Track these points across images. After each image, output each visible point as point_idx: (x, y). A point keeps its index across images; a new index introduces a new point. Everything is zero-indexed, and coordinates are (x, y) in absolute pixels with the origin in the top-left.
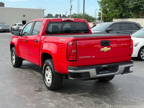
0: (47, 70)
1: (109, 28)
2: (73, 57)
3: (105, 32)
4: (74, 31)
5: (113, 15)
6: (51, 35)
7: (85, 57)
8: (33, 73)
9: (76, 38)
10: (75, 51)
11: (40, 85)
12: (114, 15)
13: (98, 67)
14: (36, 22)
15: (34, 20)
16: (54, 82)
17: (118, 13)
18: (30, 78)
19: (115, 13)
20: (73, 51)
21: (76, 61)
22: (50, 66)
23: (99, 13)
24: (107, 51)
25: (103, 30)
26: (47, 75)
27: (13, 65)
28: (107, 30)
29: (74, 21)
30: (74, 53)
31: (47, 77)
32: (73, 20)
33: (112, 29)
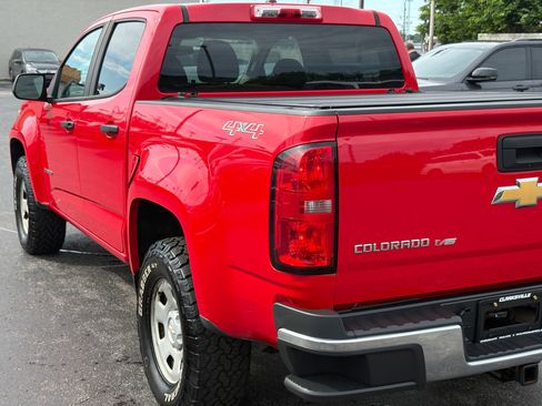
0: (163, 300)
1: (478, 67)
2: (312, 247)
3: (464, 86)
4: (320, 78)
5: (478, 20)
6: (188, 98)
7: (395, 244)
8: (109, 288)
9: (333, 120)
10: (329, 203)
11: (125, 376)
12: (484, 18)
13: (477, 304)
14: (116, 24)
15: (107, 19)
16: (194, 380)
17: (501, 10)
18: (87, 326)
19: (488, 10)
20: (311, 206)
21: (332, 268)
22: (174, 284)
23: (424, 8)
24: (534, 202)
25: (450, 76)
26: (161, 326)
27: (22, 244)
28: (470, 75)
29: (319, 22)
30: (320, 217)
31: (159, 341)
32: (318, 16)
33: (494, 74)
